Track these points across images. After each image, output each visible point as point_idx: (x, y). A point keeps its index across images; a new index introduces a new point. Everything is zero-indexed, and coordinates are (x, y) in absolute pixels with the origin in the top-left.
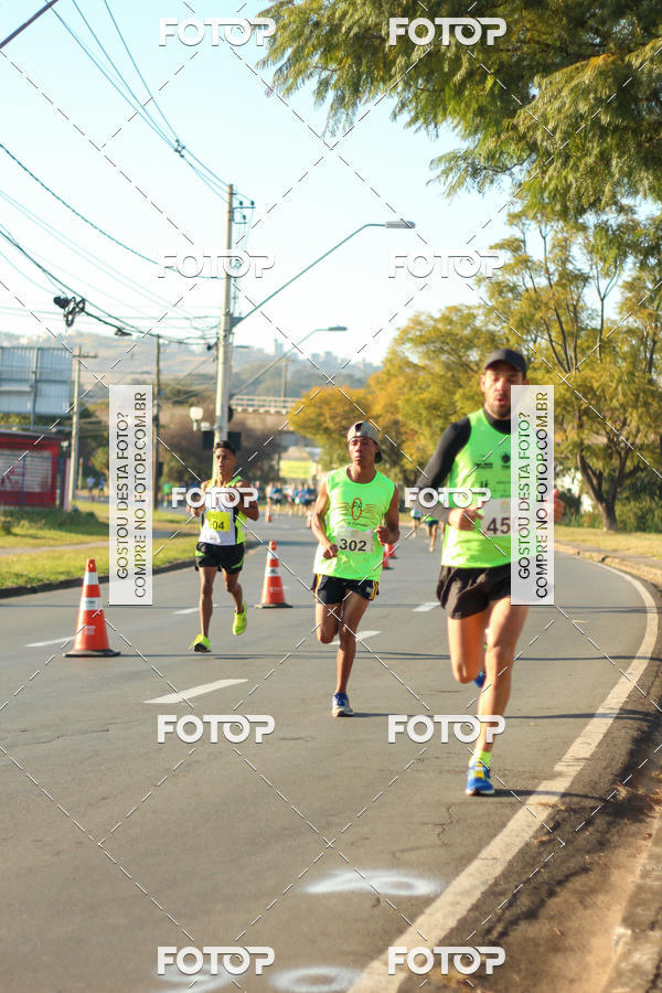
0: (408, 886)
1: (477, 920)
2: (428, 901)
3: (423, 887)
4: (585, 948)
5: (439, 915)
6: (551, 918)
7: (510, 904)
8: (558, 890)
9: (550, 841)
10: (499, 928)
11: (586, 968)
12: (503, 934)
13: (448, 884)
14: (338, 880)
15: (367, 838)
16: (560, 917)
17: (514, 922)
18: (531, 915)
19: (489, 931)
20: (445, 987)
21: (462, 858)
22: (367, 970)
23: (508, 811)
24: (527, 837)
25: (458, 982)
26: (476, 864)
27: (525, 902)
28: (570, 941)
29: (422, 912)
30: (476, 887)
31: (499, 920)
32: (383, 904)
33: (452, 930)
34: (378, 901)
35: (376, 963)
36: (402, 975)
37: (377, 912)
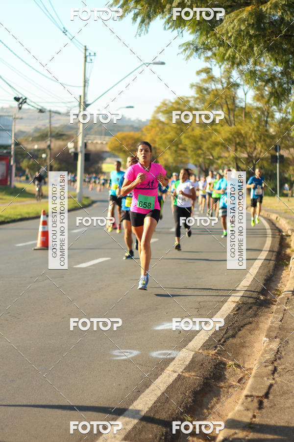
2: (197, 332)
4: (252, 347)
5: (202, 336)
6: (240, 337)
7: (226, 333)
8: (241, 329)
9: (237, 313)
10: (223, 340)
11: (253, 352)
12: (225, 342)
14: (165, 325)
16: (243, 337)
17: (228, 338)
18: (233, 336)
19: (220, 341)
20: (208, 356)
22: (181, 351)
23: (221, 304)
24: (229, 312)
25: (212, 354)
27: (231, 332)
28: (247, 344)
29: (196, 335)
31: (223, 338)
32: (182, 332)
34: (180, 332)
35: (184, 349)
36: (193, 353)
37: (180, 335)
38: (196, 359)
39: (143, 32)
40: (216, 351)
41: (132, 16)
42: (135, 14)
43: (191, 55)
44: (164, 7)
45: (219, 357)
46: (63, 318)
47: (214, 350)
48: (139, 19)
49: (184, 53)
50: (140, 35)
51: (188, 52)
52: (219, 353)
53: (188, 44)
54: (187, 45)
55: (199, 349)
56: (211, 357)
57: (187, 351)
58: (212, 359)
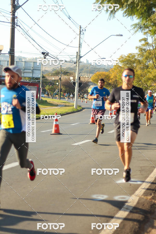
2: (140, 185)
19: (153, 191)
20: (147, 200)
21: (146, 177)
22: (131, 196)
32: (132, 185)
35: (133, 196)
36: (138, 198)
38: (140, 202)
39: (112, 18)
43: (137, 31)
44: (123, 4)
45: (153, 201)
47: (150, 196)
49: (133, 29)
50: (110, 19)
51: (136, 29)
52: (153, 198)
53: (136, 25)
55: (142, 195)
56: (149, 200)
57: (135, 196)
58: (149, 202)
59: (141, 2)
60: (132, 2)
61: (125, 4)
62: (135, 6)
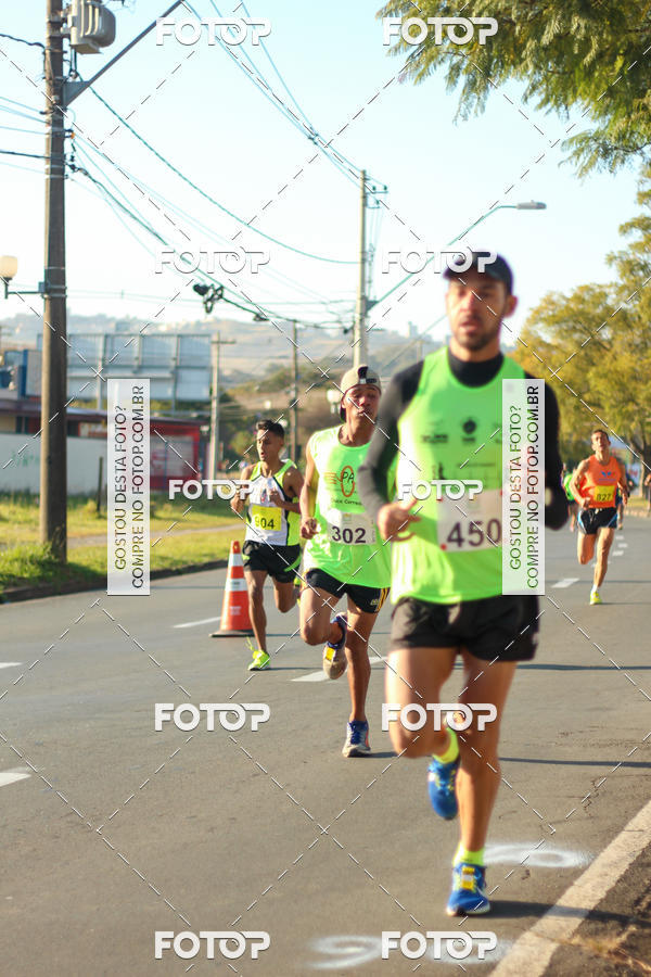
0: (557, 858)
1: (625, 891)
2: (576, 873)
3: (571, 859)
5: (588, 886)
13: (596, 856)
15: (515, 812)
19: (638, 902)
20: (597, 957)
21: (609, 831)
22: (518, 941)
25: (609, 952)
26: (623, 835)
29: (572, 884)
30: (623, 858)
32: (532, 875)
33: (602, 900)
34: (528, 873)
35: (528, 935)
36: (553, 946)
37: (527, 884)
38: (561, 970)
39: (472, 110)
40: (624, 937)
41: (447, 72)
42: (452, 68)
43: (592, 163)
44: (523, 46)
45: (630, 962)
46: (212, 829)
47: (619, 934)
48: (462, 80)
49: (574, 160)
50: (465, 117)
51: (584, 158)
52: (630, 947)
53: (585, 139)
54: (581, 142)
56: (607, 960)
57: (536, 940)
58: (607, 969)
59: (601, 34)
60: (558, 37)
61: (531, 45)
62: (576, 52)
